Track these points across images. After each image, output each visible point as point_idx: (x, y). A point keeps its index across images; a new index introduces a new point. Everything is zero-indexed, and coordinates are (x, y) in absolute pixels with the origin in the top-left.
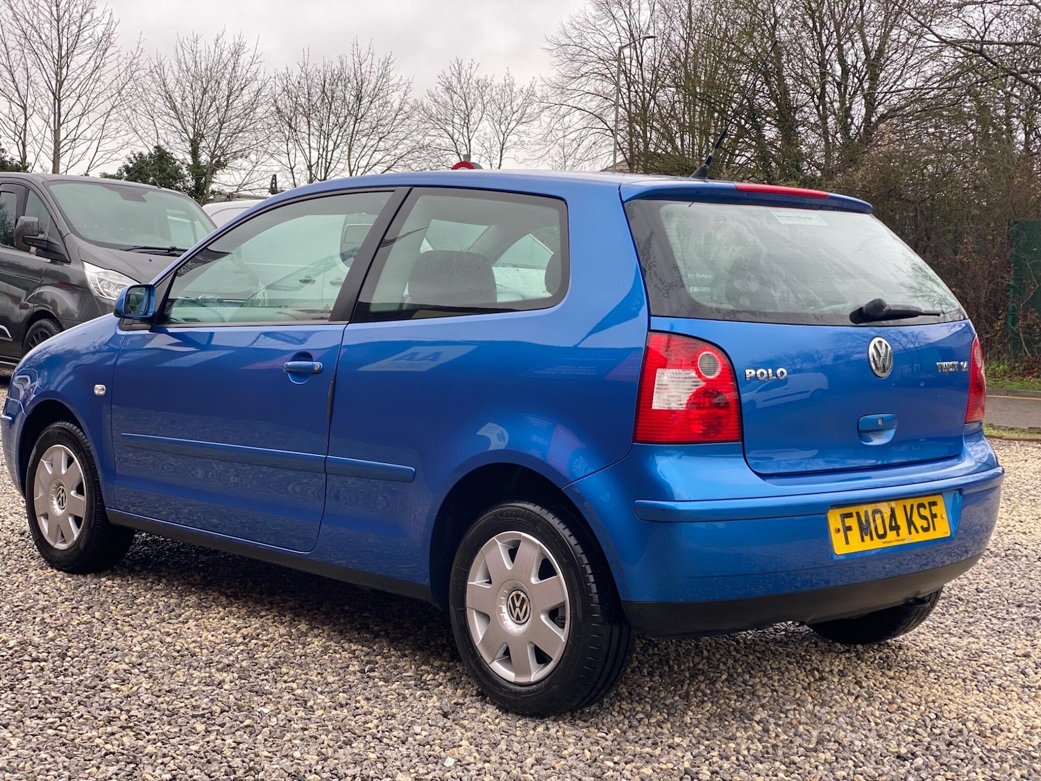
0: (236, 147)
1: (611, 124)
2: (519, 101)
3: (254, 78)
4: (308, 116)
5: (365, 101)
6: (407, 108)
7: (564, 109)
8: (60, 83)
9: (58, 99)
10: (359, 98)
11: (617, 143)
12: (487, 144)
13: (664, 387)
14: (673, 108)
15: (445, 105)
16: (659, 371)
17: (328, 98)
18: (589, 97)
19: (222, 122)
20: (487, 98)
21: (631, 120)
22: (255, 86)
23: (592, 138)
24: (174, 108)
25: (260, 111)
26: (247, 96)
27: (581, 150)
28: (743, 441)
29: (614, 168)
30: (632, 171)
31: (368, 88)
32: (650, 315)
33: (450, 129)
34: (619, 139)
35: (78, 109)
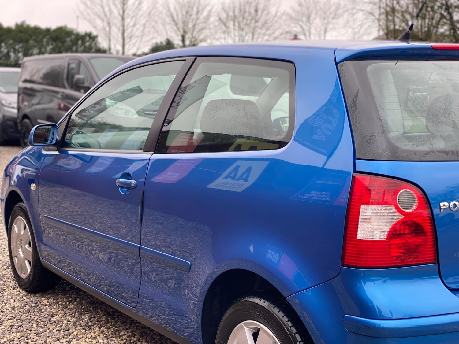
0: (201, 37)
1: (377, 16)
2: (333, 8)
3: (208, 5)
4: (234, 21)
5: (260, 12)
6: (279, 14)
7: (354, 11)
8: (124, 12)
9: (123, 19)
10: (256, 11)
11: (380, 25)
12: (318, 30)
13: (367, 220)
14: (408, 7)
15: (298, 12)
16: (362, 206)
17: (242, 11)
18: (366, 5)
19: (194, 26)
20: (318, 8)
21: (387, 14)
22: (208, 8)
23: (368, 24)
24: (174, 21)
25: (212, 19)
26: (205, 13)
27: (363, 30)
28: (438, 263)
29: (379, 38)
30: (388, 39)
31: (261, 6)
32: (355, 158)
33: (301, 23)
34: (381, 23)
35: (132, 24)
